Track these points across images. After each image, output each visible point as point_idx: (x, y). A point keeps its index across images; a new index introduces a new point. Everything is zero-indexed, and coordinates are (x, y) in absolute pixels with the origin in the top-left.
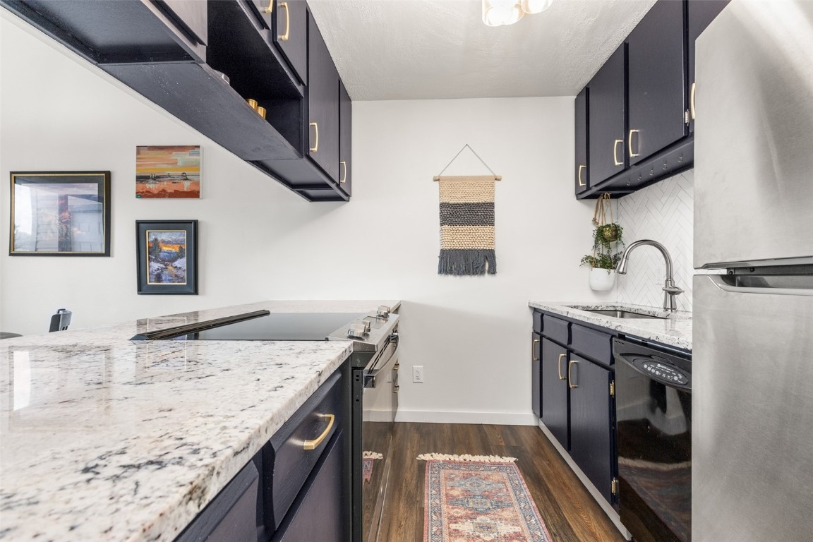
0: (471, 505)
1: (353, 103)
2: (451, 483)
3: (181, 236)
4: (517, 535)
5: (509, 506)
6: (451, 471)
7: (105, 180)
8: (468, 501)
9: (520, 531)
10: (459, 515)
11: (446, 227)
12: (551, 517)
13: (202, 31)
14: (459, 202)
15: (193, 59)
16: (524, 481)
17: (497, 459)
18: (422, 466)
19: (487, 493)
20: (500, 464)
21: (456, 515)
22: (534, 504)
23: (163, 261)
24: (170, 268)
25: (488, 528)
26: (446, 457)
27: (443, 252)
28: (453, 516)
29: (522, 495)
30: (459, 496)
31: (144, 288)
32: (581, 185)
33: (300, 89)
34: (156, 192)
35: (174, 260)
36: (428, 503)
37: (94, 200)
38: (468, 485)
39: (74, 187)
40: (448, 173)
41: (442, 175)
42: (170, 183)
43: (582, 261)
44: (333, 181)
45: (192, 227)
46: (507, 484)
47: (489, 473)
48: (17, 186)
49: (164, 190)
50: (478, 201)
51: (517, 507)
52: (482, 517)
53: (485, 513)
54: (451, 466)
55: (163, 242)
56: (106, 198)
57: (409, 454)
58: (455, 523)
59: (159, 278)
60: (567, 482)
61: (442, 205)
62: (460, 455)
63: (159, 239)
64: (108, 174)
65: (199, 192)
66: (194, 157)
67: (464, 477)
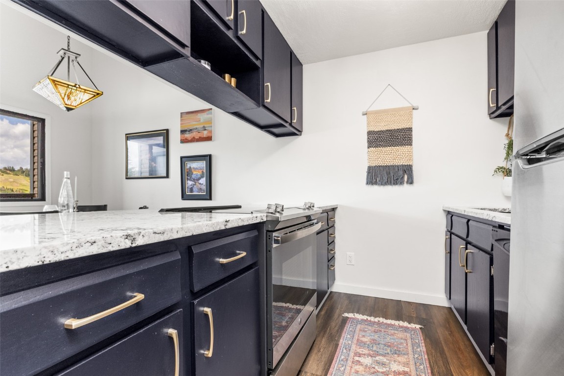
0: (375, 348)
1: (303, 66)
2: (363, 334)
3: (202, 164)
4: (405, 373)
5: (405, 355)
6: (366, 326)
7: (166, 134)
8: (373, 346)
9: (408, 371)
10: (364, 353)
11: (372, 149)
12: (438, 367)
13: (187, 41)
14: (382, 129)
15: (184, 56)
16: (423, 341)
17: (406, 324)
18: (345, 320)
19: (390, 344)
20: (407, 328)
21: (361, 352)
22: (426, 357)
23: (194, 180)
24: (197, 184)
25: (383, 364)
26: (365, 317)
27: (369, 168)
28: (359, 353)
29: (419, 350)
30: (367, 342)
31: (184, 196)
32: (491, 105)
33: (258, 63)
34: (190, 139)
35: (199, 179)
36: (342, 342)
37: (161, 147)
38: (376, 337)
39: (152, 139)
40: (375, 108)
41: (368, 110)
42: (197, 133)
43: (495, 171)
44: (286, 122)
45: (208, 159)
46: (408, 341)
47: (396, 332)
48: (128, 141)
49: (194, 138)
50: (398, 128)
51: (411, 356)
52: (381, 358)
53: (384, 355)
54: (366, 323)
55: (194, 168)
56: (166, 145)
57: (337, 312)
58: (359, 357)
59: (192, 190)
60: (462, 347)
61: (369, 133)
62: (376, 317)
63: (192, 167)
64: (167, 131)
65: (211, 137)
66: (210, 116)
67: (374, 331)
